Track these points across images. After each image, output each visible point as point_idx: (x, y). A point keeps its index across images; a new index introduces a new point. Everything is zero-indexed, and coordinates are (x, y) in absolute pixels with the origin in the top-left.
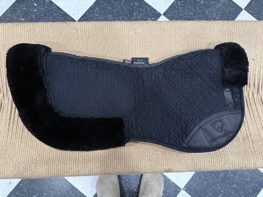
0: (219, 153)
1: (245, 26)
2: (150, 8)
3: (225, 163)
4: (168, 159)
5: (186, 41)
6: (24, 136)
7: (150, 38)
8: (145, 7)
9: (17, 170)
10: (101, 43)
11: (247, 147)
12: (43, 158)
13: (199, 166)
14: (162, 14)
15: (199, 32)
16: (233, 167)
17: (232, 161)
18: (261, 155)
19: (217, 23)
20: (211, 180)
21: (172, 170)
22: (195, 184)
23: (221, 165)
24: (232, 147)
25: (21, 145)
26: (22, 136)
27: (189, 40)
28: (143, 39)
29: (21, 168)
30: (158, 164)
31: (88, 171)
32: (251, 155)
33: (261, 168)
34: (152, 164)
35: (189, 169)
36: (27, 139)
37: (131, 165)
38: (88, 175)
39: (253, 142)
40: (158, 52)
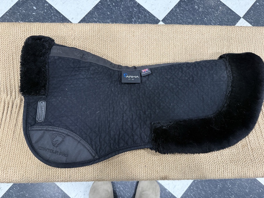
0: (217, 160)
1: (244, 32)
2: (149, 14)
3: (224, 171)
4: (164, 166)
5: (184, 45)
6: (15, 138)
7: (148, 41)
8: (144, 13)
9: (6, 173)
10: (98, 44)
11: (246, 155)
12: (34, 162)
13: (197, 174)
14: (161, 20)
15: (198, 37)
16: (231, 176)
17: (231, 169)
18: (261, 163)
19: (215, 28)
20: (209, 190)
21: (169, 178)
22: (192, 194)
23: (219, 173)
24: (231, 155)
25: (11, 147)
26: (13, 138)
27: (187, 44)
28: (140, 42)
29: (10, 172)
30: (153, 170)
31: (81, 177)
32: (251, 163)
33: (261, 177)
34: (147, 171)
35: (186, 176)
36: (18, 142)
37: (126, 171)
38: (80, 181)
39: (252, 149)
40: (155, 55)
